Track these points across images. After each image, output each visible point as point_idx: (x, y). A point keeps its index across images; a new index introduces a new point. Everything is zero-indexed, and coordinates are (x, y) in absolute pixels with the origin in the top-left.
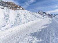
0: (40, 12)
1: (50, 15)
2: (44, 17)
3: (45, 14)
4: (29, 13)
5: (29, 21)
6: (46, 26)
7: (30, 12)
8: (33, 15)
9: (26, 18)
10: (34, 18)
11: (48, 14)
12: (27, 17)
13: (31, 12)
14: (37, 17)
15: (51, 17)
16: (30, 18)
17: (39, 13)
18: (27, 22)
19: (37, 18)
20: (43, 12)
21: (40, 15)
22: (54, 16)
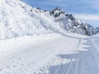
0: (57, 12)
1: (85, 28)
2: (65, 28)
3: (70, 20)
4: (19, 8)
5: (16, 35)
6: (65, 59)
8: (33, 16)
9: (7, 24)
10: (34, 27)
11: (79, 22)
12: (11, 21)
13: (29, 8)
15: (87, 33)
16: (22, 25)
17: (53, 13)
18: (7, 38)
20: (67, 15)
21: (56, 21)
22: (94, 31)
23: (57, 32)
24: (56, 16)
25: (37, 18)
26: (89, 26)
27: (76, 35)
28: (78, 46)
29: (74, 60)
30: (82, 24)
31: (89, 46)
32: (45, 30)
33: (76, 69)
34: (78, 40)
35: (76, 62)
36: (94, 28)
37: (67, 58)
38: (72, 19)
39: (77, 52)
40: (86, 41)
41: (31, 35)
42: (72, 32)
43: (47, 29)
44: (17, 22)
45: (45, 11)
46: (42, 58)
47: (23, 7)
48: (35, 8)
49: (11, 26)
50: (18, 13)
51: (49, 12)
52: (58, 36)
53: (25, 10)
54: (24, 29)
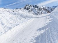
0: (27, 7)
4: (6, 13)
5: (10, 28)
6: (42, 31)
7: (8, 10)
8: (15, 14)
9: (3, 24)
10: (18, 20)
11: (42, 7)
12: (4, 22)
14: (24, 17)
15: (49, 12)
18: (6, 31)
19: (23, 19)
20: (34, 6)
21: (29, 12)
22: (52, 9)
23: (32, 17)
24: (28, 9)
25: (18, 14)
26: (48, 7)
27: (43, 15)
28: (46, 21)
29: (47, 29)
30: (44, 8)
31: (52, 18)
32: (25, 19)
33: (50, 33)
34: (45, 17)
35: (48, 30)
36: (51, 7)
37: (43, 30)
38: (37, 7)
39: (47, 24)
40: (49, 16)
41: (18, 25)
42: (40, 14)
43: (26, 18)
44: (8, 21)
45: (21, 9)
46: (29, 35)
47: (8, 12)
48: (15, 10)
49: (5, 24)
50: (6, 16)
51: (23, 9)
52: (33, 19)
53: (10, 13)
54: (13, 23)
